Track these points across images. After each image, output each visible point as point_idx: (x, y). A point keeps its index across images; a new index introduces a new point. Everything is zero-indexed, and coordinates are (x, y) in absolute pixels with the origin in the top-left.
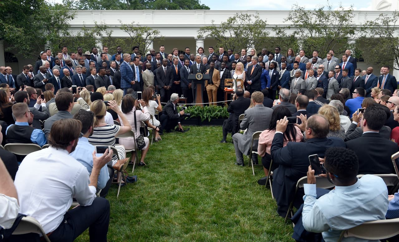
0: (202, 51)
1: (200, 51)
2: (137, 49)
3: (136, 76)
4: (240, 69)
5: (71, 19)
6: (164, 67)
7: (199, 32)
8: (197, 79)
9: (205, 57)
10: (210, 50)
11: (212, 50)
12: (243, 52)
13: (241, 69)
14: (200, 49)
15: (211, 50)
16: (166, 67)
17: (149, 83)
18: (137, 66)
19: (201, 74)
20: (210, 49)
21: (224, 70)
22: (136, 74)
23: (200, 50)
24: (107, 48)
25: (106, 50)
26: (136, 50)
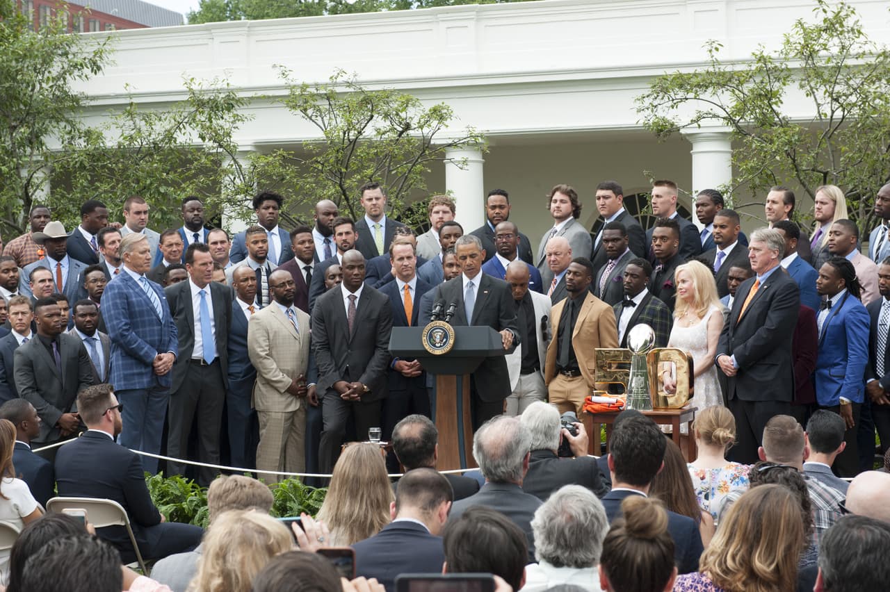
2: (271, 203)
3: (198, 338)
4: (693, 297)
5: (87, 71)
6: (346, 293)
7: (647, 102)
8: (427, 351)
10: (599, 198)
11: (608, 201)
12: (774, 202)
13: (697, 296)
15: (605, 197)
16: (358, 293)
17: (275, 366)
18: (202, 285)
20: (600, 193)
21: (638, 300)
22: (197, 326)
24: (145, 206)
25: (138, 213)
26: (267, 208)
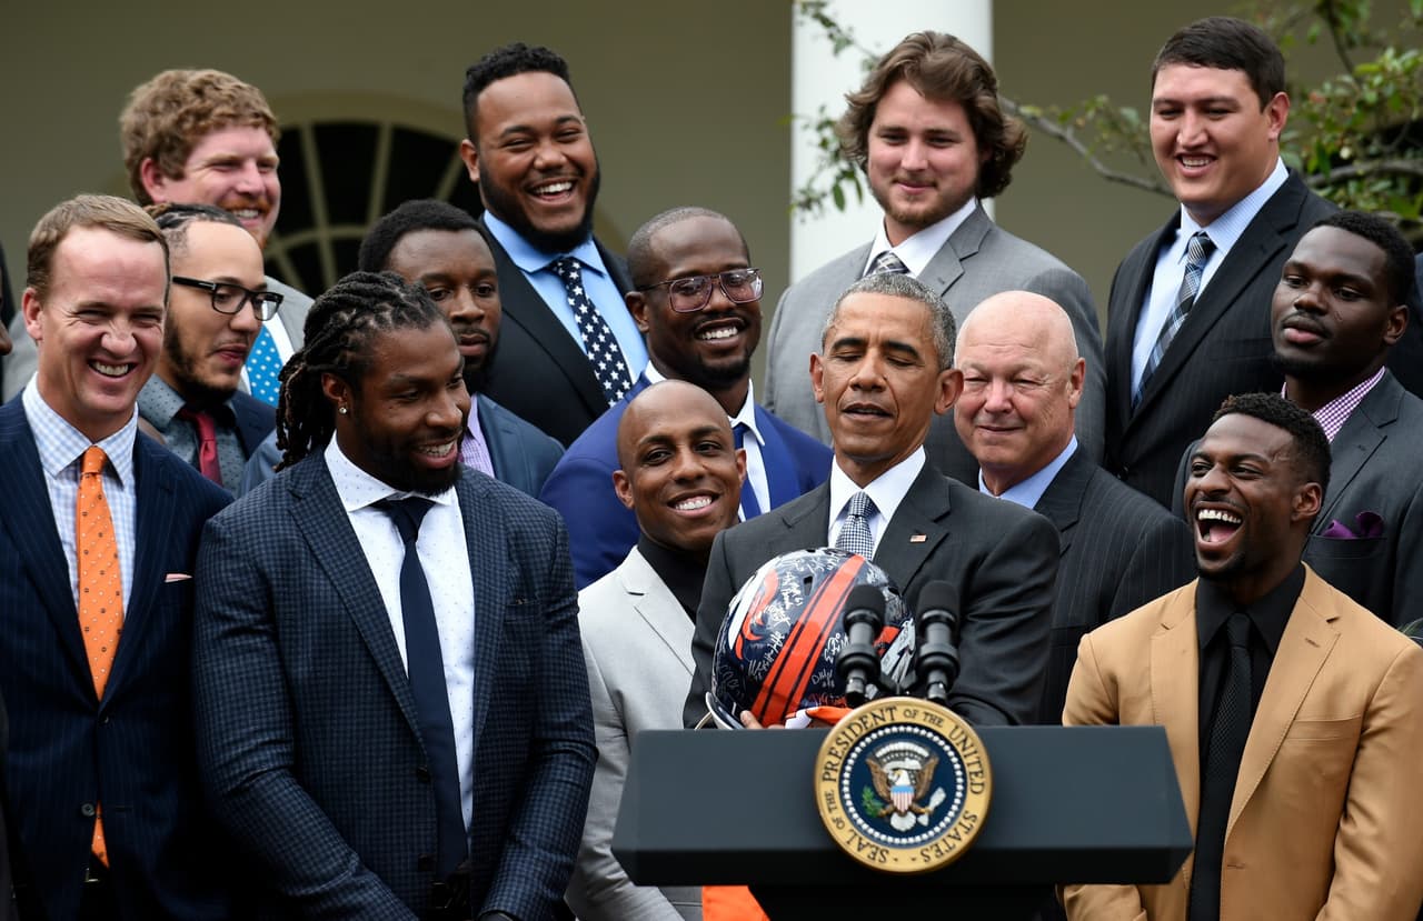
0: (959, 156)
1: (898, 136)
8: (838, 854)
9: (1040, 286)
14: (905, 105)
19: (950, 724)
23: (889, 116)
